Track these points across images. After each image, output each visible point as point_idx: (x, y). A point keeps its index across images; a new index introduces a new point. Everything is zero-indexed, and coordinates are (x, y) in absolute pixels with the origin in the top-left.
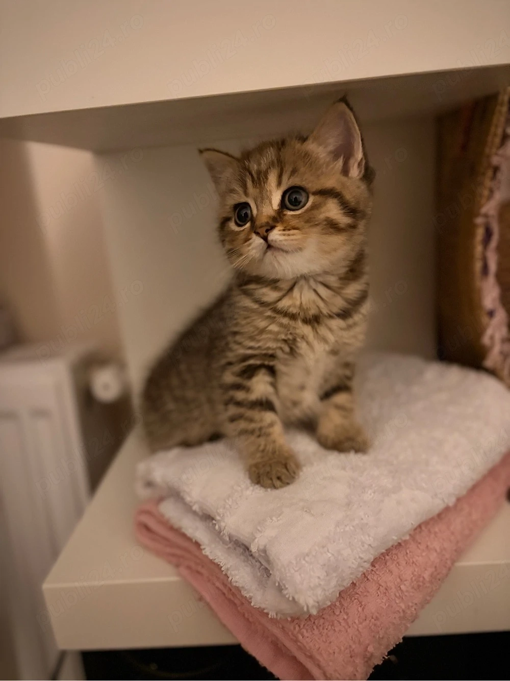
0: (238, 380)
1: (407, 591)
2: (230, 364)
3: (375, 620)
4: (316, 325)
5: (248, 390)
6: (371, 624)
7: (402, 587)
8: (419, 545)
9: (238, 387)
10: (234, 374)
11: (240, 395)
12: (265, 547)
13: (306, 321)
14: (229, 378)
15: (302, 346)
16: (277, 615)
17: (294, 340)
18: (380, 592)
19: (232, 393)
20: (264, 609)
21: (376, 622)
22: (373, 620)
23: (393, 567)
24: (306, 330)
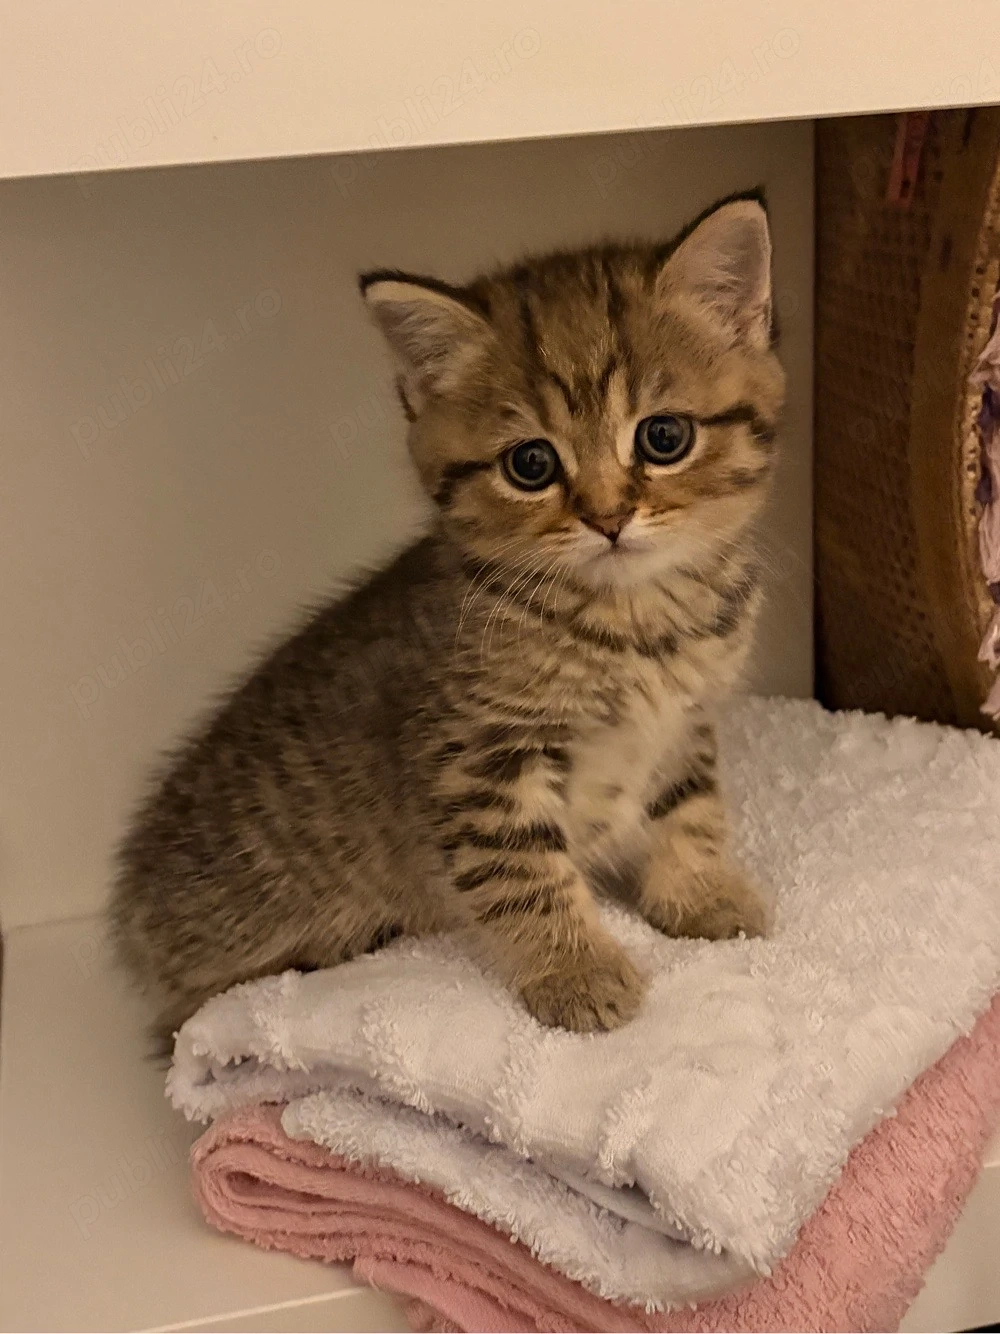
0: (482, 784)
1: (904, 1228)
2: (457, 747)
3: (854, 1292)
4: (666, 658)
5: (508, 805)
6: (848, 1301)
7: (895, 1220)
8: (912, 1129)
9: (482, 801)
10: (470, 770)
11: (490, 821)
12: (632, 1153)
13: (646, 650)
14: (454, 781)
15: (636, 703)
16: (664, 1303)
17: (619, 691)
18: (854, 1234)
19: (463, 818)
20: (629, 1299)
21: (857, 1295)
22: (850, 1293)
23: (869, 1180)
24: (647, 669)
